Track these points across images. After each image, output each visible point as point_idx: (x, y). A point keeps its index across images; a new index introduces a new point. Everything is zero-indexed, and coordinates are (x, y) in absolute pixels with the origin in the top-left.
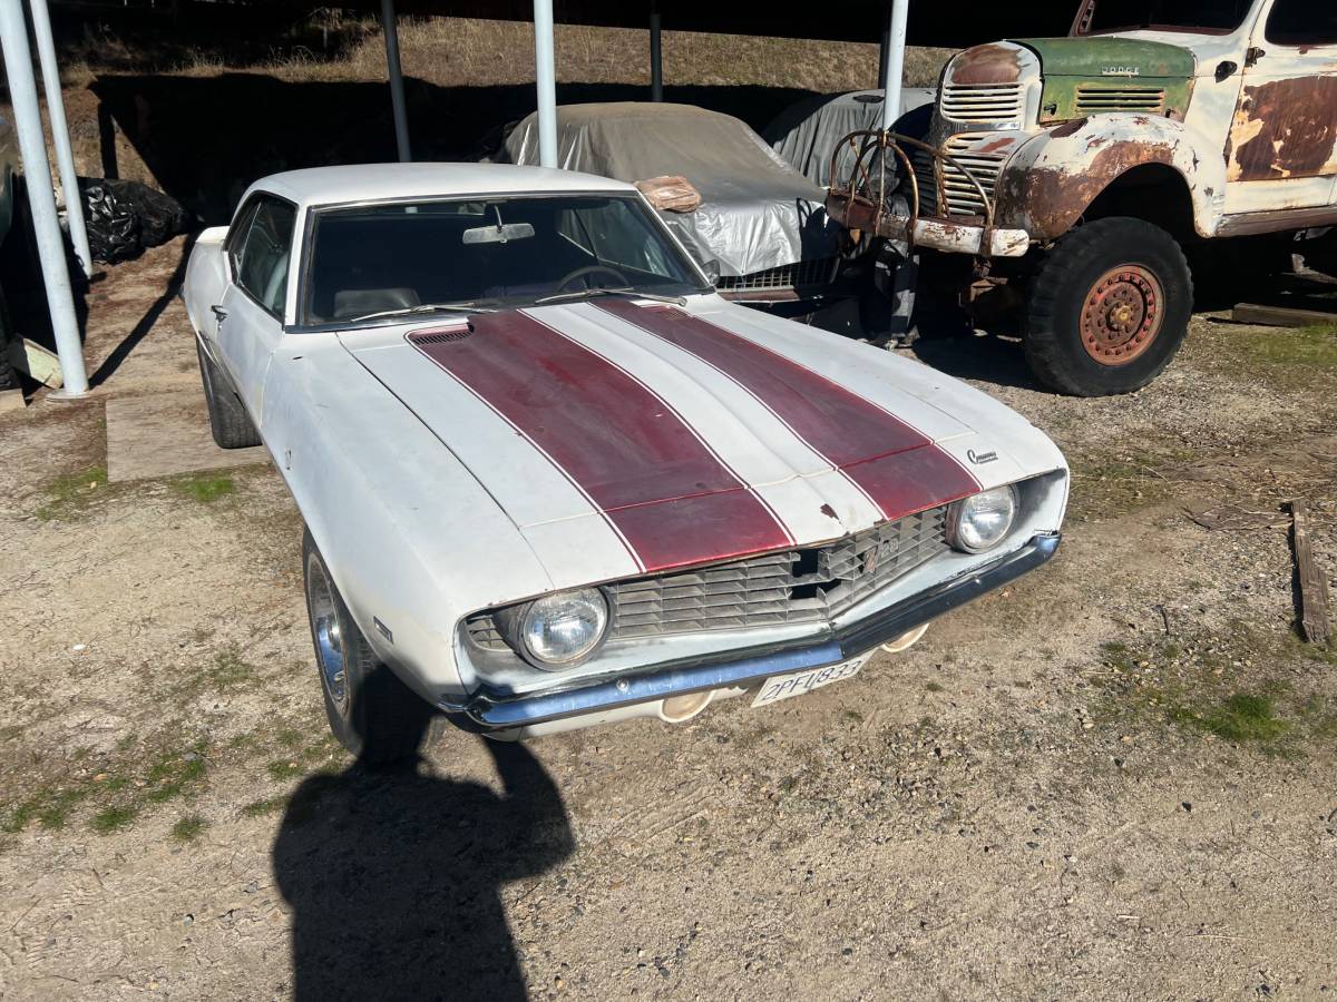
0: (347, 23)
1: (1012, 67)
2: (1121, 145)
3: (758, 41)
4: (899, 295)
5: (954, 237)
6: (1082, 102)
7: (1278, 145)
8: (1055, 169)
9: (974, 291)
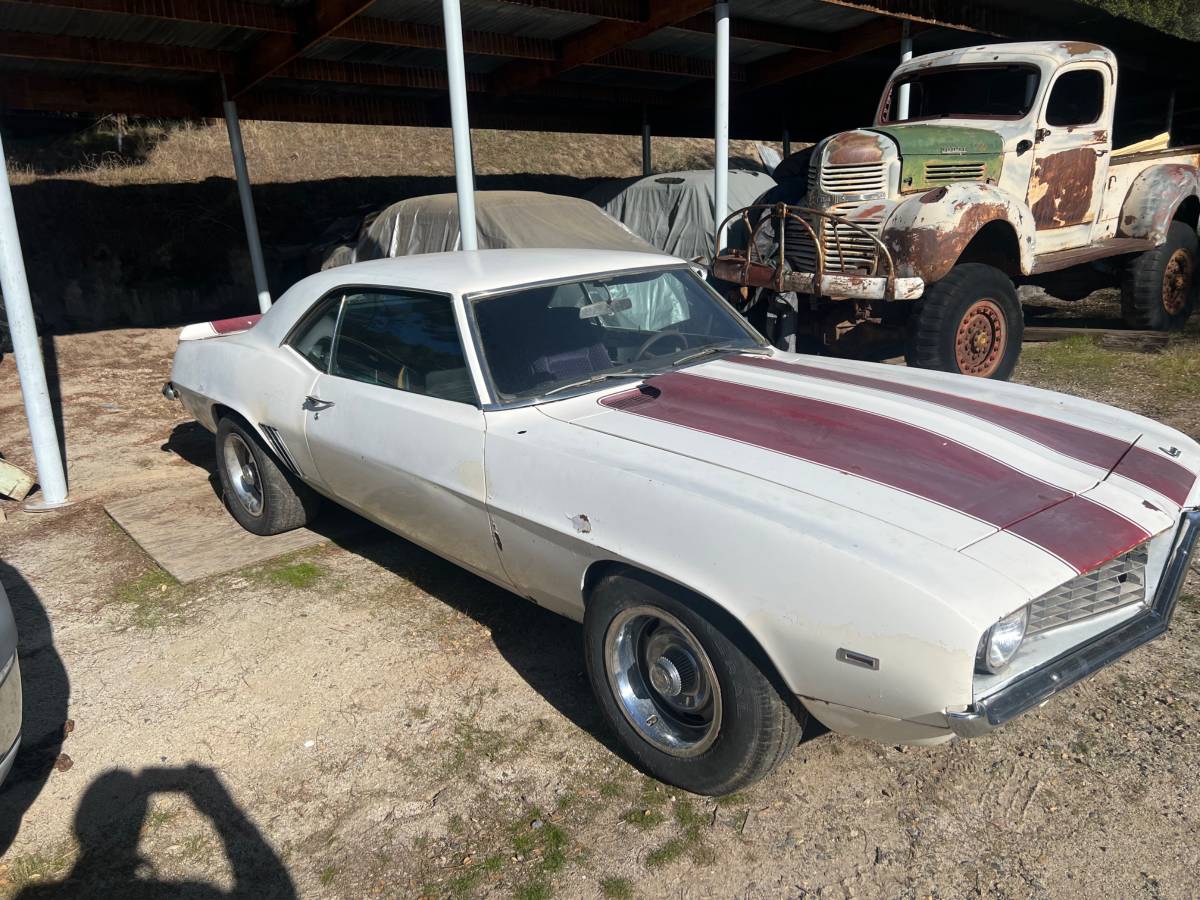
0: (132, 129)
1: (876, 150)
2: (977, 207)
3: (517, 135)
4: (787, 338)
5: (861, 286)
6: (930, 175)
7: (1057, 202)
8: (932, 227)
9: (838, 331)
